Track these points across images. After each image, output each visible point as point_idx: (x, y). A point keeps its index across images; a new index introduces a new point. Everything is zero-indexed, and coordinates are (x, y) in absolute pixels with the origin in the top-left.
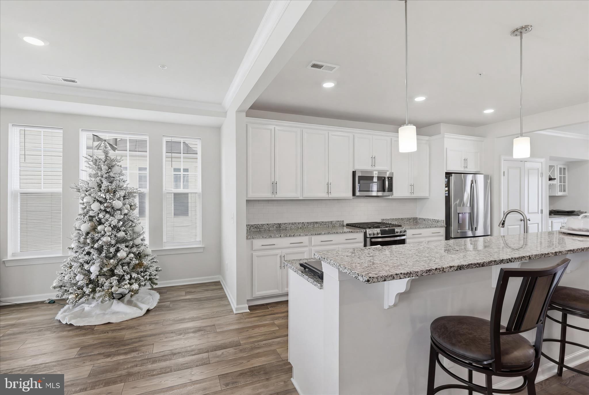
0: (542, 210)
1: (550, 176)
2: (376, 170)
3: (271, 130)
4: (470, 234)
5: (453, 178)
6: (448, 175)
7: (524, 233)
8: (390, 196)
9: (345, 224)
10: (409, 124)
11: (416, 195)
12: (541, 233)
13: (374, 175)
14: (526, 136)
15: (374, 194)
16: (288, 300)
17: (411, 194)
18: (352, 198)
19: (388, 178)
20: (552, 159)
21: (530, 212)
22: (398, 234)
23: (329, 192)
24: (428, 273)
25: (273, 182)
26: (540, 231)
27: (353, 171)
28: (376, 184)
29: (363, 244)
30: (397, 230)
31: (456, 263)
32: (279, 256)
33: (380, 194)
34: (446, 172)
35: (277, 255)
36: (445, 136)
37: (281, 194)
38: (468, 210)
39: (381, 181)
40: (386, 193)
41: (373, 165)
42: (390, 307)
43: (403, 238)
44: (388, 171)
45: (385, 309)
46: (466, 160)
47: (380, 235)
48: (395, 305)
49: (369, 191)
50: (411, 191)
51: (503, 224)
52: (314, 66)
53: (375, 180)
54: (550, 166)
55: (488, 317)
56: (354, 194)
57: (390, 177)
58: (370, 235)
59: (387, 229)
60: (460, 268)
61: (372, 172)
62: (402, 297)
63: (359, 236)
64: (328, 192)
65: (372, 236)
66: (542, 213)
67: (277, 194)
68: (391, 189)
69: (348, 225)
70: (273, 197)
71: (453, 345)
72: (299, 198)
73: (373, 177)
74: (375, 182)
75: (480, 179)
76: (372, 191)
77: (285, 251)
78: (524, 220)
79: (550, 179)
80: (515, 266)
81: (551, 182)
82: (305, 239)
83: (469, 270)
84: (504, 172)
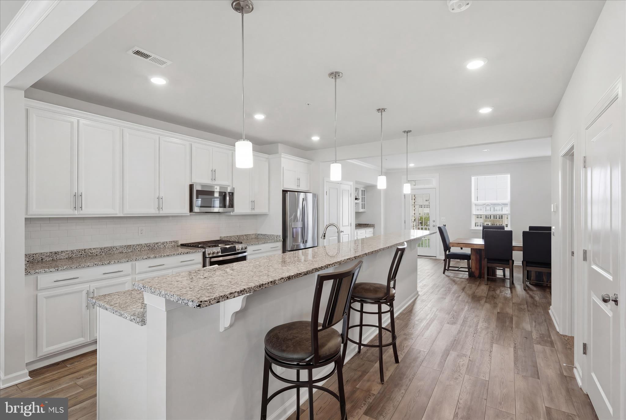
0: (351, 224)
1: (356, 196)
2: (217, 185)
3: (72, 123)
4: (302, 246)
5: (288, 195)
6: (285, 192)
7: (338, 242)
8: (231, 212)
9: (179, 244)
10: (246, 140)
11: (257, 211)
12: (351, 241)
13: (216, 190)
14: (338, 163)
15: (216, 210)
16: (97, 349)
17: (252, 210)
18: (189, 215)
19: (229, 193)
20: (357, 183)
21: (343, 225)
22: (239, 251)
23: (161, 206)
24: (262, 287)
25: (76, 193)
26: (350, 240)
27: (190, 185)
28: (219, 199)
29: (201, 265)
30: (239, 247)
31: (286, 275)
32: (84, 293)
33: (221, 210)
34: (283, 190)
35: (81, 291)
36: (282, 156)
37: (88, 210)
38: (299, 225)
39: (222, 197)
40: (227, 209)
41: (213, 179)
42: (226, 329)
43: (244, 254)
44: (229, 186)
45: (221, 332)
46: (299, 179)
47: (220, 254)
48: (231, 326)
49: (211, 207)
50: (252, 208)
51: (324, 236)
52: (138, 53)
53: (217, 195)
54: (356, 188)
55: (309, 319)
56: (191, 210)
57: (230, 193)
58: (209, 254)
59: (228, 246)
60: (289, 278)
61: (212, 187)
62: (239, 315)
63: (197, 256)
64: (159, 208)
65: (211, 256)
66: (351, 226)
67: (82, 210)
68: (232, 205)
69: (183, 245)
70: (77, 213)
71: (283, 351)
72: (117, 214)
73: (214, 191)
74: (217, 198)
75: (310, 196)
76: (214, 207)
77: (94, 285)
78: (339, 232)
79: (356, 199)
80: (330, 271)
81: (357, 201)
82: (125, 267)
83: (297, 279)
84: (326, 192)
